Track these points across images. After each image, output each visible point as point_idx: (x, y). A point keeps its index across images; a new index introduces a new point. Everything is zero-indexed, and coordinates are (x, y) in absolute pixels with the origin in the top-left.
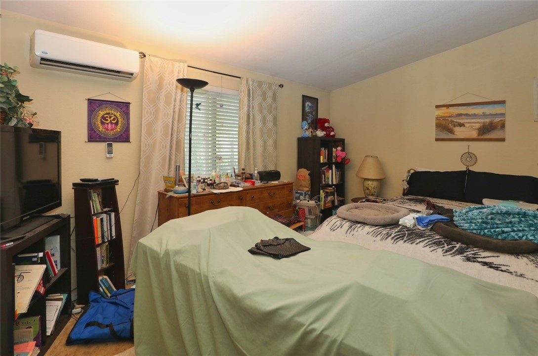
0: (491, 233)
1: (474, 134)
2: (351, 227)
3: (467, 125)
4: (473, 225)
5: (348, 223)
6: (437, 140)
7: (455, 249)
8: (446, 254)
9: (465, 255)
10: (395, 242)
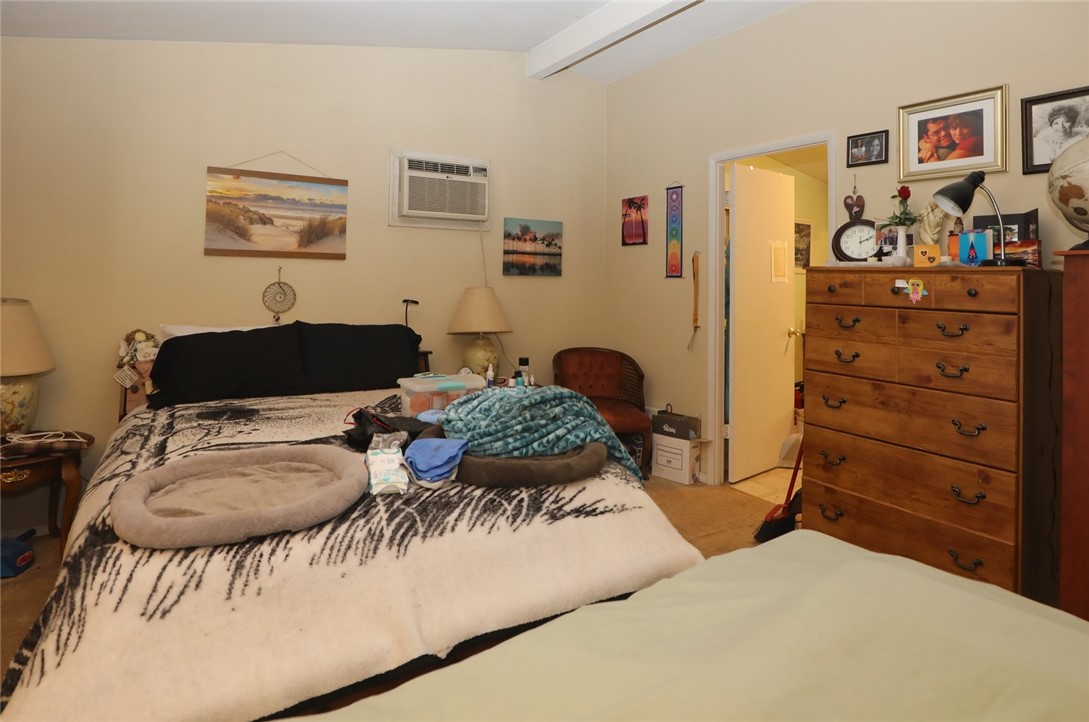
0: (544, 446)
1: (291, 243)
2: (240, 566)
3: (277, 222)
4: (511, 440)
5: (218, 557)
6: (209, 252)
7: (525, 504)
8: (516, 524)
9: (544, 510)
10: (402, 550)
